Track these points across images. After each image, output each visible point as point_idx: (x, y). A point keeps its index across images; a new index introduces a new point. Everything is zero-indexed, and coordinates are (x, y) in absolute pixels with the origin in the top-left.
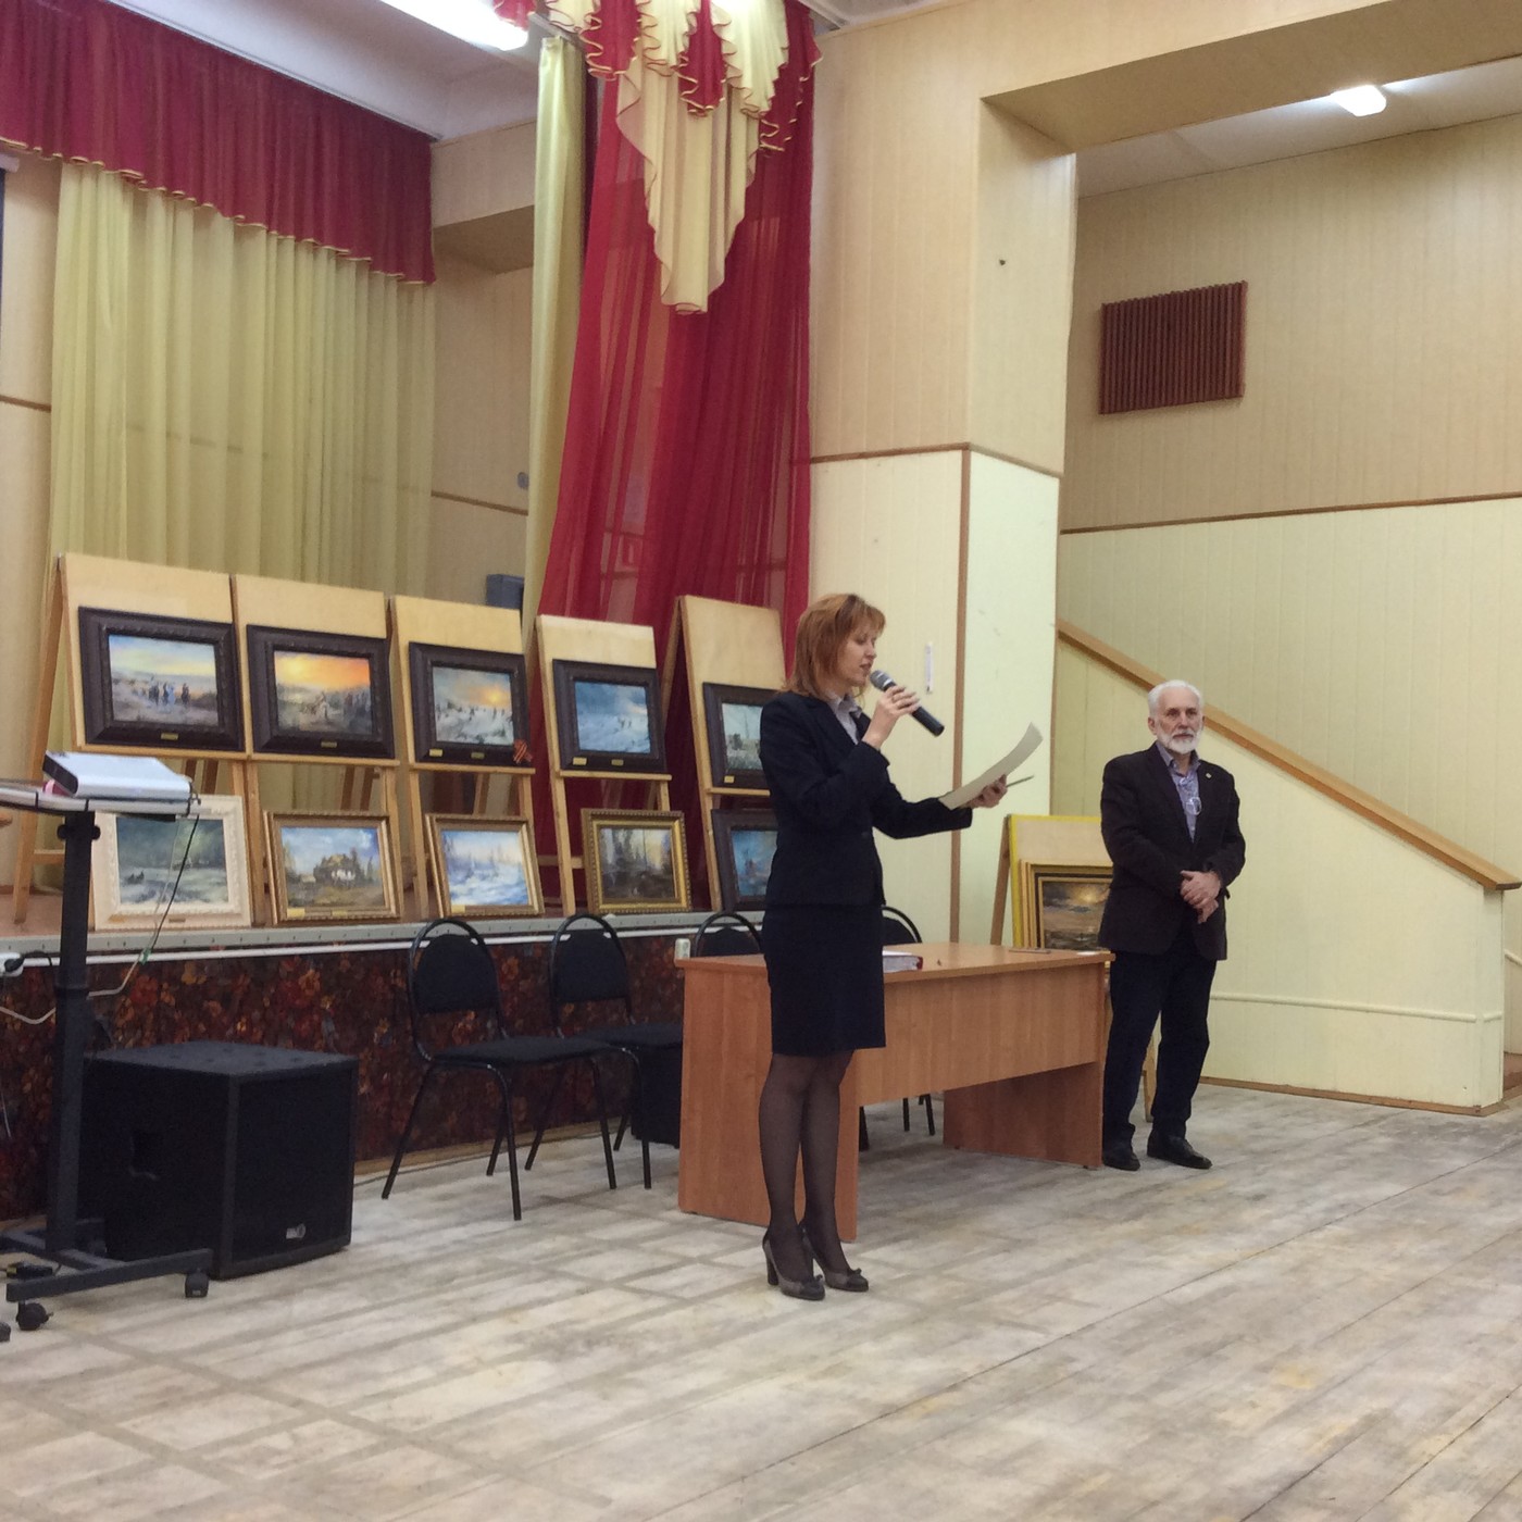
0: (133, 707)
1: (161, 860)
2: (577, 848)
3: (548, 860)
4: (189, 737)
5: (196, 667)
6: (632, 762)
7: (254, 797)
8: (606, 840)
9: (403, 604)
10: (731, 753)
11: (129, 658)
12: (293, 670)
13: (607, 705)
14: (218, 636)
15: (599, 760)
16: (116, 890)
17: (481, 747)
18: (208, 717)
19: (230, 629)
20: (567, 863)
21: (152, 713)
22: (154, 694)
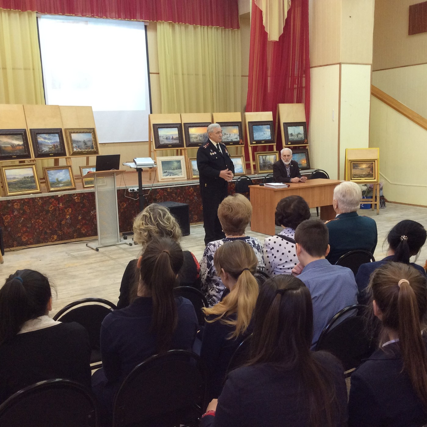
0: (163, 141)
1: (170, 169)
2: (254, 159)
3: (248, 162)
4: (174, 146)
5: (174, 132)
6: (266, 141)
7: (186, 156)
8: (260, 158)
9: (214, 114)
10: (290, 137)
11: (162, 132)
12: (193, 131)
13: (261, 130)
14: (178, 126)
15: (259, 142)
16: (162, 174)
17: (232, 142)
18: (177, 142)
19: (181, 124)
20: (252, 163)
21: (167, 142)
22: (167, 138)
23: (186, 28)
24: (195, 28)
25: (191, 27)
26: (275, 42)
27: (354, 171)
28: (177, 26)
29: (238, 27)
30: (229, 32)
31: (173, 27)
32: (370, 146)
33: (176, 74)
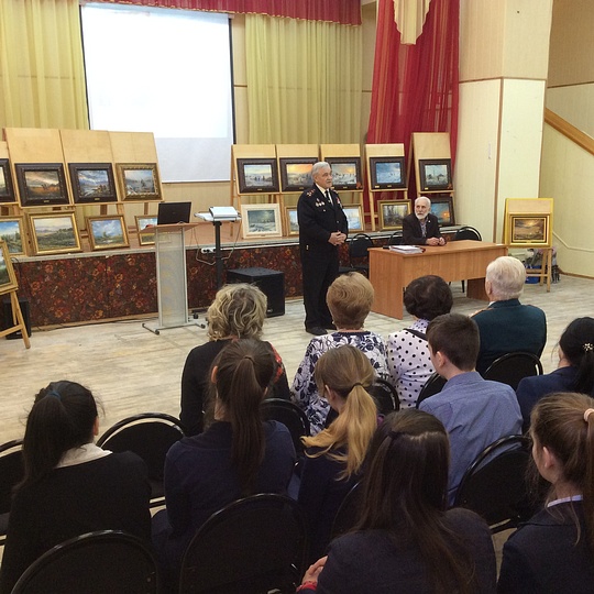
0: (250, 183)
1: (259, 221)
2: (376, 210)
3: (367, 214)
4: (265, 189)
5: (266, 171)
6: (394, 186)
7: (282, 204)
8: (385, 209)
9: (322, 146)
10: (427, 181)
11: (249, 170)
12: (291, 169)
13: (387, 170)
14: (272, 162)
15: (384, 186)
16: (248, 229)
17: (346, 185)
18: (270, 184)
19: (275, 160)
20: (373, 216)
21: (256, 184)
22: (256, 179)
23: (286, 22)
24: (298, 23)
25: (293, 22)
26: (411, 47)
27: (517, 231)
28: (273, 20)
29: (359, 23)
30: (346, 28)
31: (268, 21)
32: (541, 195)
33: (271, 87)
